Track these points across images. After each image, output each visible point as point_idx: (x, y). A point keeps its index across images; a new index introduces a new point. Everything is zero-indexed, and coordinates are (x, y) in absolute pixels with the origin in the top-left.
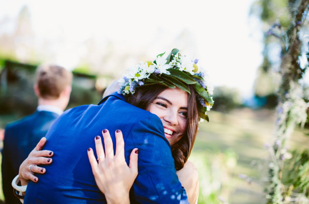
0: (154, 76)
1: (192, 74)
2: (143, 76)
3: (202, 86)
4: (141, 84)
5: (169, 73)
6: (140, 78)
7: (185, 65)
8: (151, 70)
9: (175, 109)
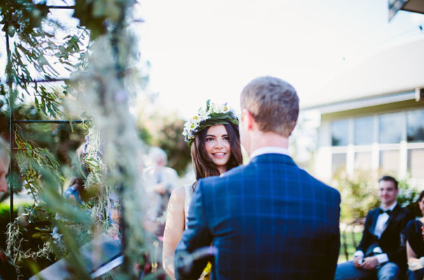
0: (202, 123)
1: (225, 112)
2: (196, 126)
3: (234, 119)
4: (197, 131)
5: (210, 117)
6: (195, 128)
7: (218, 108)
8: (199, 121)
9: (219, 138)
